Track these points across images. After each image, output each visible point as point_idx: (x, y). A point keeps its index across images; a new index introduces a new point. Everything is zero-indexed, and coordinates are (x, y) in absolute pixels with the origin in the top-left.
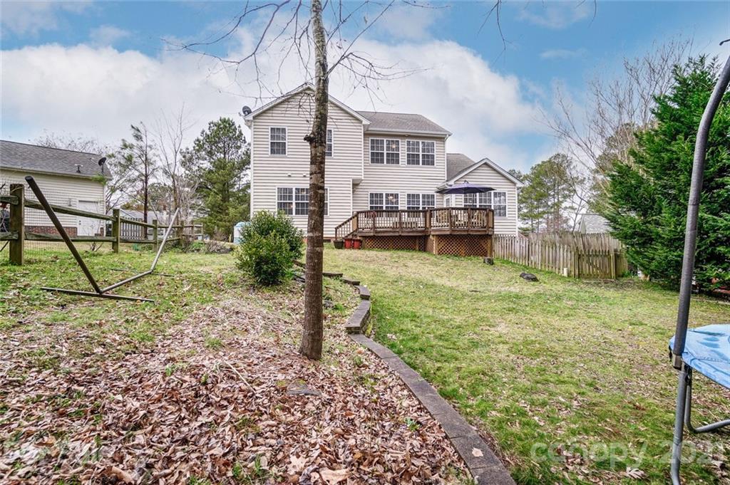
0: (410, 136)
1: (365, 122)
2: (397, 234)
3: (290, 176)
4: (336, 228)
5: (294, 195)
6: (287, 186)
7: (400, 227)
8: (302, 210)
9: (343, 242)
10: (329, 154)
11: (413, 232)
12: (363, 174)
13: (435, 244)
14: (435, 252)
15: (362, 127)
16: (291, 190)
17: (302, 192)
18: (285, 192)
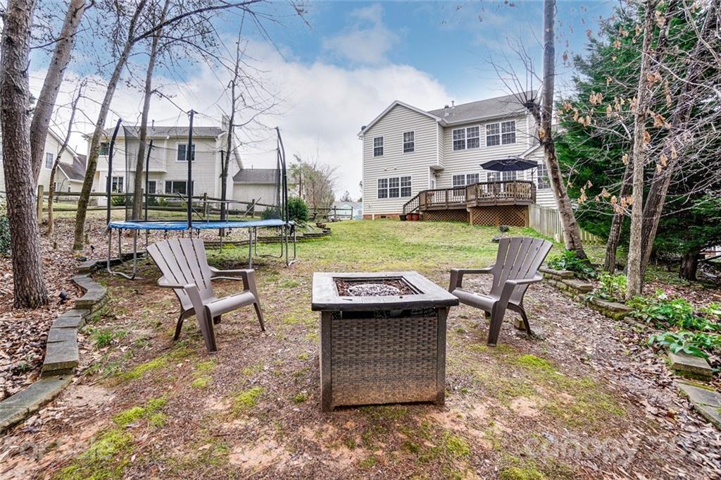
0: (488, 121)
1: (438, 119)
2: (444, 208)
3: (396, 169)
4: (405, 206)
5: (388, 183)
6: (384, 177)
7: (447, 202)
8: (394, 194)
9: (406, 216)
10: (413, 150)
11: (458, 206)
12: (438, 161)
13: (471, 216)
14: (471, 222)
15: (437, 124)
16: (386, 179)
17: (394, 181)
18: (383, 182)
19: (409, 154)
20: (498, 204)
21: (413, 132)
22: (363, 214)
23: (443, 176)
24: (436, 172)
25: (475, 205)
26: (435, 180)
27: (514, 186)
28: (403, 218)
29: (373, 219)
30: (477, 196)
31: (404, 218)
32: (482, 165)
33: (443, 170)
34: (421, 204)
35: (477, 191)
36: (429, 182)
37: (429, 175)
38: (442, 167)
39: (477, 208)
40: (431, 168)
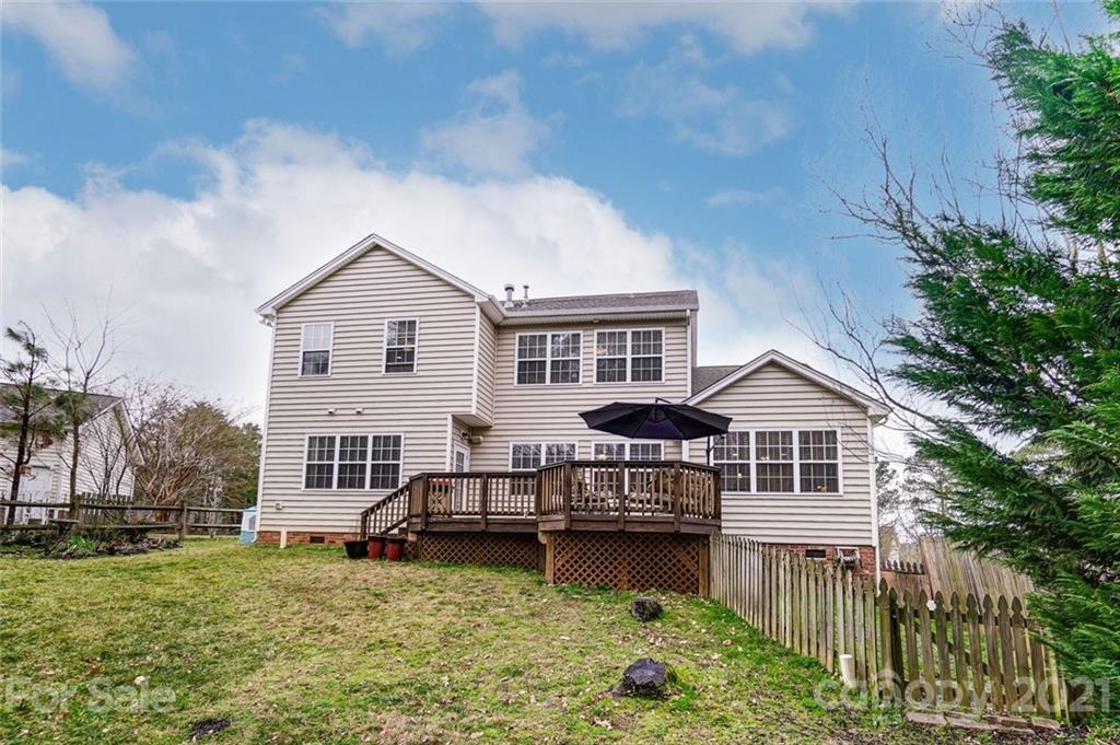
0: (602, 323)
1: (481, 299)
2: (477, 528)
3: (359, 413)
4: (365, 515)
5: (337, 449)
6: (326, 433)
7: (485, 512)
8: (351, 478)
9: (366, 543)
10: (409, 368)
11: (515, 523)
12: (474, 404)
13: (549, 556)
14: (549, 575)
15: (478, 311)
16: (332, 439)
17: (354, 444)
18: (322, 444)
19: (400, 379)
20: (629, 528)
21: (414, 322)
22: (258, 529)
23: (489, 443)
24: (471, 431)
25: (562, 526)
26: (466, 452)
27: (677, 479)
28: (356, 550)
29: (283, 544)
30: (568, 499)
31: (358, 549)
32: (583, 415)
33: (488, 428)
34: (414, 512)
35: (568, 484)
36: (448, 454)
37: (449, 435)
38: (487, 419)
39: (567, 533)
40: (456, 419)
